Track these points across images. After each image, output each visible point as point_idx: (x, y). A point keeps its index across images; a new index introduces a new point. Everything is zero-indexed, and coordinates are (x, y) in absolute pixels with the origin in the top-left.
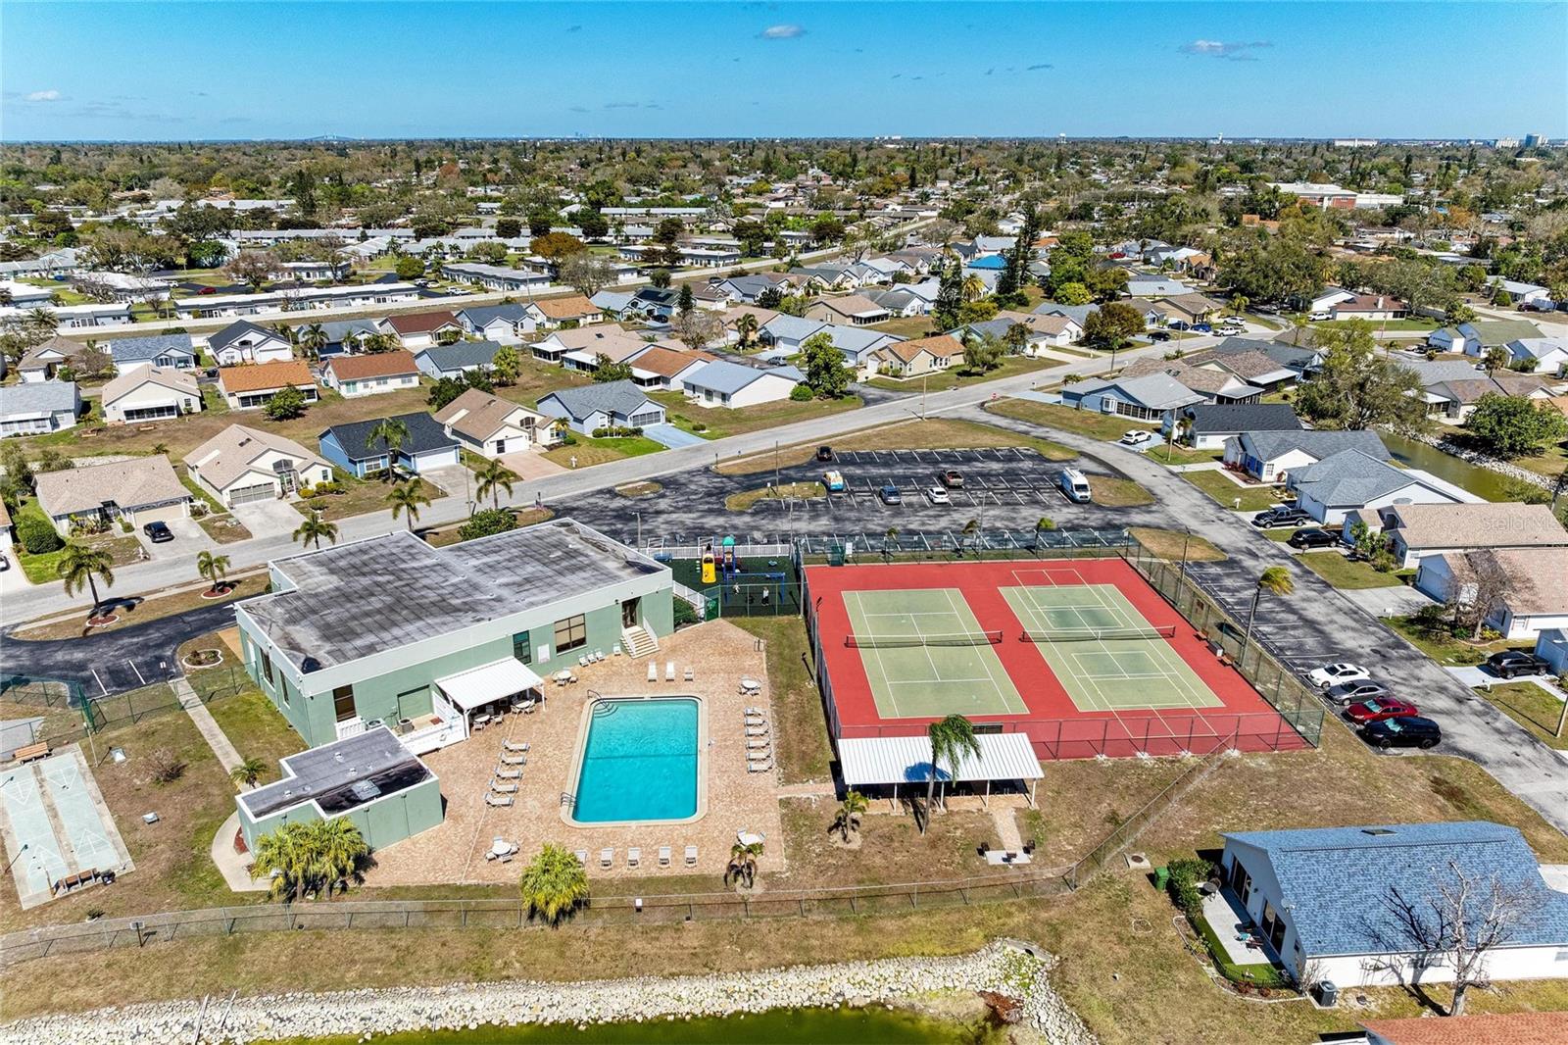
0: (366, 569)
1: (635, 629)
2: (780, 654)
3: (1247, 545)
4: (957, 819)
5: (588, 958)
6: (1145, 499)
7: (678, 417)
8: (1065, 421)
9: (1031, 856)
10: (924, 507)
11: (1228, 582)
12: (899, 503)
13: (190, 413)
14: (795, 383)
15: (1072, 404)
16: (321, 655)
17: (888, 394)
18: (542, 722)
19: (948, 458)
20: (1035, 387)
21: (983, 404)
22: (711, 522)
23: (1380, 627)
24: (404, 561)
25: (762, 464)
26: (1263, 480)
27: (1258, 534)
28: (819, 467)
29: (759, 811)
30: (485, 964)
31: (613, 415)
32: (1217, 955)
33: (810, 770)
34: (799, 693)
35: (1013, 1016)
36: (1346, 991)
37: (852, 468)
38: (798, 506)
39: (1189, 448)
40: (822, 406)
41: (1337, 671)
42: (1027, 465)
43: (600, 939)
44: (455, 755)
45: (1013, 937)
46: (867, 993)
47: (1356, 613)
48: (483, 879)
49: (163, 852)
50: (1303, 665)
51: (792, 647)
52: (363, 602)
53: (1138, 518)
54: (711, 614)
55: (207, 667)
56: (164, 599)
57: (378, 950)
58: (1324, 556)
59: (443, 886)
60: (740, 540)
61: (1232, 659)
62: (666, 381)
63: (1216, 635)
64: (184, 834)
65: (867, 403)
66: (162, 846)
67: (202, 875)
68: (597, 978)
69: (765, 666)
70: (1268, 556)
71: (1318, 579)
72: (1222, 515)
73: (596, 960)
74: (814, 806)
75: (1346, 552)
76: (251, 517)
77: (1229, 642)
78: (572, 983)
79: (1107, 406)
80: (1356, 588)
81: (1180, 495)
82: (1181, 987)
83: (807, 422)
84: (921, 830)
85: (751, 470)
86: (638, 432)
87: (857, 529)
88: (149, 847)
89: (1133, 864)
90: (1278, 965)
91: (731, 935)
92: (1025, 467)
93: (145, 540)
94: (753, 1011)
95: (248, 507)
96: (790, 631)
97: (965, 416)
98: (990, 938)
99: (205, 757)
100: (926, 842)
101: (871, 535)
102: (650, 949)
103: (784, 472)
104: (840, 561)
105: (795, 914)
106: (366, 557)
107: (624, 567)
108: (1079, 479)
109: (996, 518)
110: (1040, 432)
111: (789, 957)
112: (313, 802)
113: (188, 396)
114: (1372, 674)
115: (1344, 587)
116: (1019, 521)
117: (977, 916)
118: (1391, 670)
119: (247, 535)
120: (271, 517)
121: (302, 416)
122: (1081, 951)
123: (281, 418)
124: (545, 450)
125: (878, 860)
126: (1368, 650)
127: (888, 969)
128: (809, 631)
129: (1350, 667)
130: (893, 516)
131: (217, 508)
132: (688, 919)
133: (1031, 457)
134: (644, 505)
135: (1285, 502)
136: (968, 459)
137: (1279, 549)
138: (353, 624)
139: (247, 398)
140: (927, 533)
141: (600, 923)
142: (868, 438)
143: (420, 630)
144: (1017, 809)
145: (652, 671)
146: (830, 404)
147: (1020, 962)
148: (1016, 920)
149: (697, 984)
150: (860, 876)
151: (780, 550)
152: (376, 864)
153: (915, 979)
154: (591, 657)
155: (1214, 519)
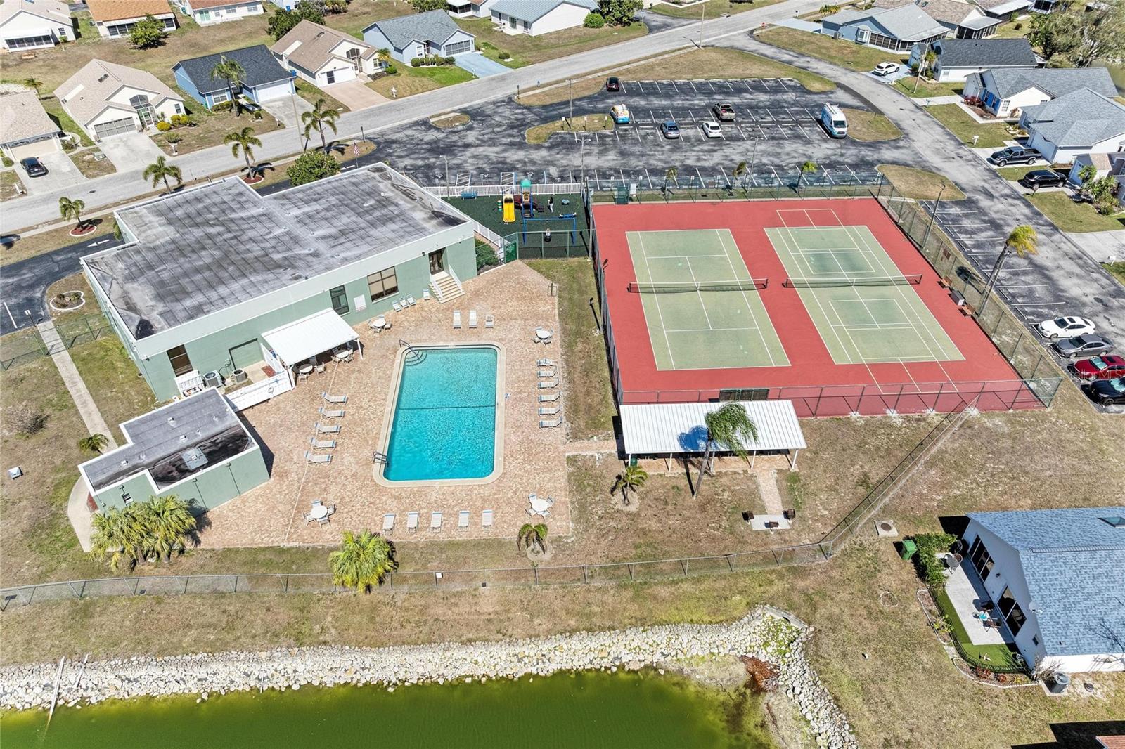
0: (199, 220)
1: (442, 274)
2: (570, 299)
3: (983, 183)
4: (725, 480)
5: (395, 624)
6: (893, 133)
7: (486, 45)
8: (824, 51)
9: (791, 522)
10: (700, 141)
11: (967, 224)
12: (677, 138)
13: (66, 41)
14: (588, 11)
15: (831, 33)
16: (155, 318)
17: (670, 21)
18: (359, 371)
19: (722, 89)
20: (798, 14)
21: (752, 31)
22: (514, 156)
23: (1101, 273)
24: (234, 211)
25: (559, 95)
26: (998, 115)
27: (993, 172)
28: (608, 98)
29: (549, 471)
30: (305, 629)
31: (428, 44)
32: (958, 636)
33: (595, 426)
34: (587, 341)
35: (771, 684)
36: (1074, 676)
37: (636, 99)
38: (589, 140)
39: (932, 81)
40: (611, 32)
41: (1067, 324)
42: (790, 96)
43: (406, 604)
44: (282, 405)
45: (772, 605)
46: (642, 658)
47: (1080, 258)
48: (304, 541)
49: (25, 508)
50: (1033, 314)
51: (581, 292)
52: (194, 256)
53: (888, 154)
54: (510, 257)
55: (71, 309)
56: (37, 237)
57: (211, 615)
58: (1053, 195)
59: (268, 548)
60: (537, 178)
61: (972, 310)
62: (476, 8)
63: (958, 283)
64: (44, 490)
65: (652, 30)
66: (24, 503)
67: (58, 534)
68: (404, 643)
69: (557, 311)
70: (1002, 196)
71: (1046, 221)
72: (961, 152)
73: (402, 626)
74: (598, 464)
75: (1071, 192)
76: (116, 150)
77: (970, 291)
78: (381, 649)
79: (862, 36)
80: (1081, 231)
81: (924, 130)
82: (924, 669)
83: (599, 50)
84: (693, 493)
85: (548, 101)
86: (450, 61)
87: (640, 164)
88: (14, 503)
89: (882, 533)
90: (1013, 647)
91: (522, 602)
92: (789, 99)
93: (22, 173)
94: (541, 674)
95: (113, 140)
96: (580, 274)
97: (737, 44)
98: (751, 605)
99: (66, 406)
100: (696, 505)
101: (653, 172)
102: (450, 615)
103: (577, 103)
104: (624, 200)
105: (579, 580)
106: (200, 206)
107: (431, 218)
108: (838, 115)
109: (763, 153)
110: (801, 62)
111: (573, 623)
112: (146, 472)
113: (62, 26)
114: (1097, 327)
115: (1069, 230)
116: (784, 157)
117: (741, 584)
118: (1113, 320)
119: (112, 169)
120: (133, 151)
121: (163, 44)
122: (835, 622)
123: (145, 47)
124: (370, 80)
125: (654, 524)
126: (1091, 299)
127: (661, 636)
128: (596, 274)
129: (1078, 321)
130: (672, 151)
131: (86, 141)
132: (484, 585)
133: (794, 88)
134: (455, 138)
135: (1017, 139)
136: (739, 90)
137: (1012, 189)
138: (184, 281)
139: (113, 27)
140: (703, 169)
141: (406, 588)
142: (652, 67)
143: (244, 289)
144: (779, 471)
145: (457, 318)
146: (618, 31)
147: (778, 628)
148: (775, 588)
149: (491, 649)
150: (638, 541)
151: (571, 188)
152: (209, 524)
153: (684, 645)
154: (404, 303)
155: (955, 156)
